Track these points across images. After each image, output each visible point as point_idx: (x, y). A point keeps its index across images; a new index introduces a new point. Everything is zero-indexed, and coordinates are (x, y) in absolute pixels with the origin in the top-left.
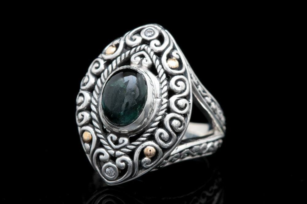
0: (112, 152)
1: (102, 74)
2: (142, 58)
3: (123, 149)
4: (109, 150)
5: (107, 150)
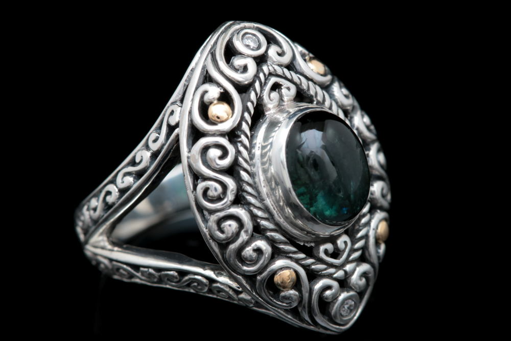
0: (340, 274)
1: (240, 159)
2: (277, 90)
3: (351, 258)
4: (334, 273)
5: (330, 276)
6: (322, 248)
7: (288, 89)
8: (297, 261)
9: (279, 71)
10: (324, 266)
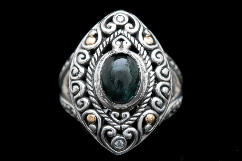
0: (119, 126)
1: (90, 63)
2: (121, 42)
3: (127, 122)
4: (115, 125)
5: (113, 126)
6: (114, 113)
7: (127, 43)
8: (99, 114)
9: (126, 34)
10: (111, 121)
